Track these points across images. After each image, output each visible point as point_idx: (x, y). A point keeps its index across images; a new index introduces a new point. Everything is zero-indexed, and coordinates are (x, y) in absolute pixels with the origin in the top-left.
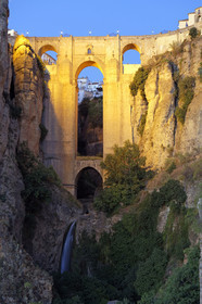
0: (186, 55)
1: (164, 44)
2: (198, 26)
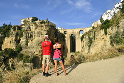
0: (92, 32)
1: (88, 30)
2: (94, 26)
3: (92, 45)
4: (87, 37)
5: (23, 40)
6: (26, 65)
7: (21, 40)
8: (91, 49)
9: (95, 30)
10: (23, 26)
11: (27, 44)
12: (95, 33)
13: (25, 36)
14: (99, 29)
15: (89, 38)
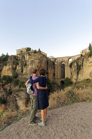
0: (80, 60)
3: (80, 72)
4: (76, 64)
5: (19, 68)
6: (22, 90)
7: (17, 68)
8: (79, 75)
9: (83, 58)
10: (19, 56)
11: (22, 71)
12: (83, 60)
13: (20, 64)
14: (87, 57)
15: (78, 65)
